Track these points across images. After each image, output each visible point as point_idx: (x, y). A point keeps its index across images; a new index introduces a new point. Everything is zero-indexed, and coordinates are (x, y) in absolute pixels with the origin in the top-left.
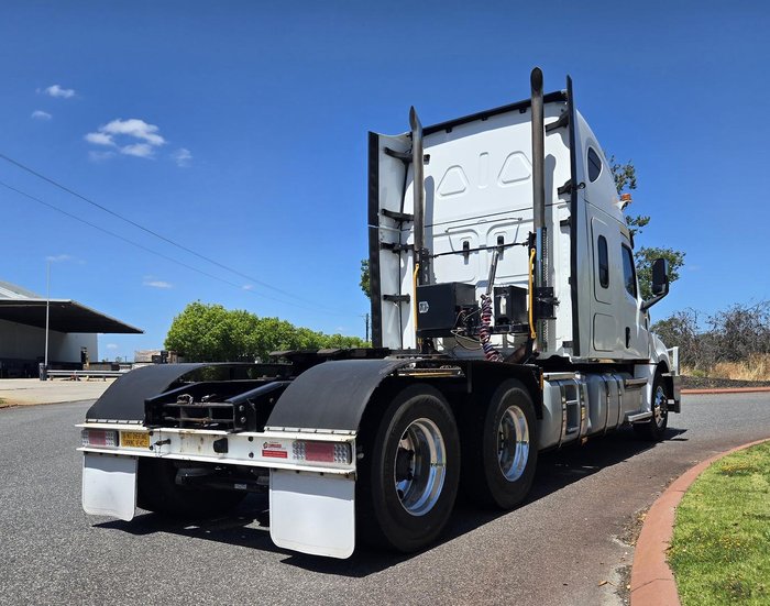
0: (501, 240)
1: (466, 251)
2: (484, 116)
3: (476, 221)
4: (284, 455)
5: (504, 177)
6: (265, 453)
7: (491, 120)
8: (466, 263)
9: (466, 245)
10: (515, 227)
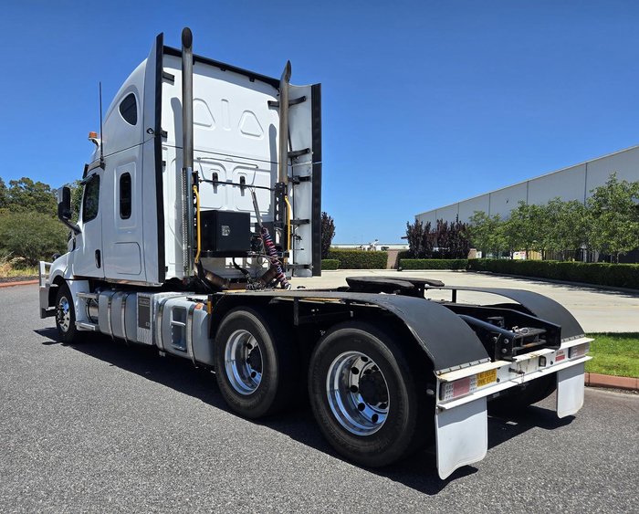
0: (243, 180)
2: (224, 67)
3: (224, 158)
4: (564, 357)
5: (242, 128)
6: (557, 359)
7: (227, 73)
8: (215, 192)
9: (215, 176)
10: (253, 172)
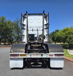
0: (37, 29)
1: (33, 30)
4: (53, 56)
5: (38, 22)
6: (49, 56)
10: (39, 28)
